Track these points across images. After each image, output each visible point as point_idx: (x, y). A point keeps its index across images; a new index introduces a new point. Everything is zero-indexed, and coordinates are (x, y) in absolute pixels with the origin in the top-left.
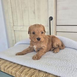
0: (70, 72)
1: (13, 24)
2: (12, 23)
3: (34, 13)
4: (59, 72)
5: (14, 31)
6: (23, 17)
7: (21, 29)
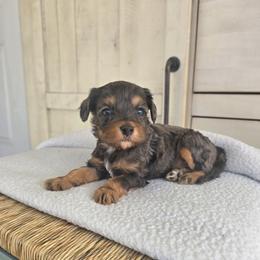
0: (189, 243)
1: (47, 85)
2: (41, 83)
3: (115, 45)
4: (143, 235)
5: (48, 109)
6: (77, 62)
7: (68, 105)
